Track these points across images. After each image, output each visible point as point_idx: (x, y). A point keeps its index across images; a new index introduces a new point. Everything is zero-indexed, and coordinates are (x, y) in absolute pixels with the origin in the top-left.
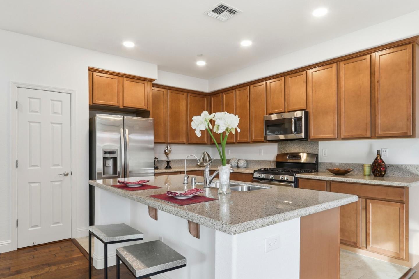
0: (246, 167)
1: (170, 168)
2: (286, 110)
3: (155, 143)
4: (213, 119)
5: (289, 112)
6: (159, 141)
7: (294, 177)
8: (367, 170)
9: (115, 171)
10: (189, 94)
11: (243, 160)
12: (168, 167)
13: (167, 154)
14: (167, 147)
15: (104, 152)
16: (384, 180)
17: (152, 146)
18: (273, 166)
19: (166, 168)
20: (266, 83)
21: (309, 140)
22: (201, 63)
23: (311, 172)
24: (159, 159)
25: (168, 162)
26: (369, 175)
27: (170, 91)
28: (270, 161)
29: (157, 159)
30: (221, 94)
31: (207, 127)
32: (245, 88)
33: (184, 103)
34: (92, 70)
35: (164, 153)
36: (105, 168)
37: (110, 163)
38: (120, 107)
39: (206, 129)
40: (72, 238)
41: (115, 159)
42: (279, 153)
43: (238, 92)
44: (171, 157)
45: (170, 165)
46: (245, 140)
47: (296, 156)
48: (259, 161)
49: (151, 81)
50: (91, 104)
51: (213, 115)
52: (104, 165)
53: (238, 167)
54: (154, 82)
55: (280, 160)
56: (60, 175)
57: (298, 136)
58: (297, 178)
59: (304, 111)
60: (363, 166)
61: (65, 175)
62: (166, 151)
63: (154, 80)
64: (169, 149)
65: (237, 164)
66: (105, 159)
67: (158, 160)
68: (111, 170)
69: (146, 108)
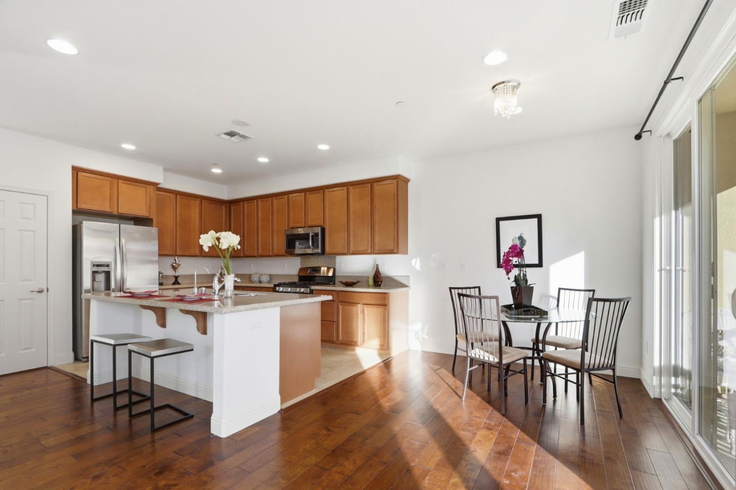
0: (269, 282)
1: (179, 284)
2: (306, 226)
3: (160, 255)
4: (220, 237)
5: (309, 227)
6: (164, 253)
7: (309, 289)
8: (371, 282)
9: (108, 287)
10: (203, 201)
11: (265, 274)
12: (176, 282)
13: (175, 268)
14: (175, 260)
15: (94, 265)
16: (380, 288)
17: (156, 258)
18: (296, 280)
19: (174, 284)
20: (288, 197)
21: (325, 255)
22: (217, 171)
23: (329, 284)
24: (164, 274)
25: (176, 277)
26: (372, 286)
27: (178, 196)
28: (293, 275)
29: (162, 273)
30: (242, 203)
31: (214, 243)
32: (267, 199)
33: (197, 210)
34: (76, 170)
35: (171, 267)
36: (95, 283)
37: (101, 278)
38: (114, 213)
39: (213, 245)
40: (49, 366)
41: (108, 274)
42: (302, 267)
43: (260, 203)
44: (180, 272)
45: (179, 281)
46: (267, 253)
47: (317, 269)
48: (282, 275)
49: (155, 184)
50: (75, 208)
51: (219, 234)
52: (94, 280)
53: (260, 282)
54: (159, 186)
55: (302, 274)
56: (32, 291)
57: (316, 251)
58: (312, 290)
59: (320, 228)
60: (368, 278)
61: (40, 292)
62: (174, 264)
63: (158, 184)
64: (177, 262)
65: (259, 278)
66: (94, 273)
67: (162, 276)
68: (102, 286)
69: (148, 215)
